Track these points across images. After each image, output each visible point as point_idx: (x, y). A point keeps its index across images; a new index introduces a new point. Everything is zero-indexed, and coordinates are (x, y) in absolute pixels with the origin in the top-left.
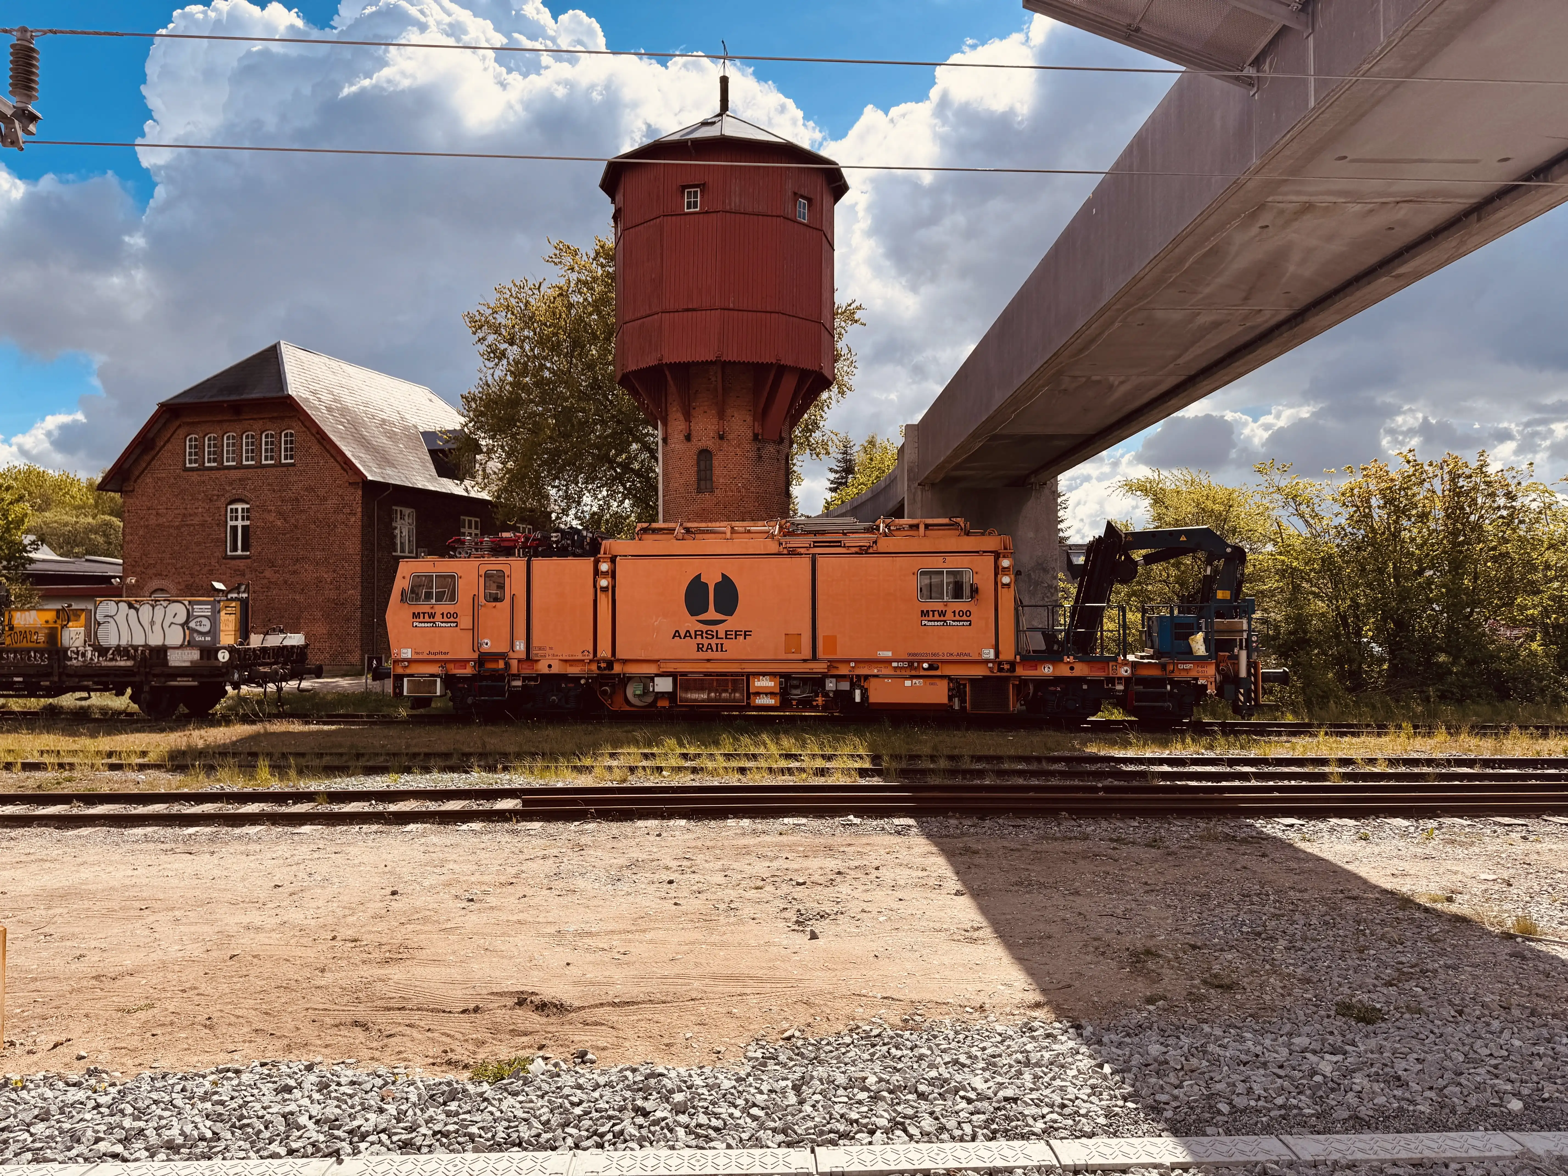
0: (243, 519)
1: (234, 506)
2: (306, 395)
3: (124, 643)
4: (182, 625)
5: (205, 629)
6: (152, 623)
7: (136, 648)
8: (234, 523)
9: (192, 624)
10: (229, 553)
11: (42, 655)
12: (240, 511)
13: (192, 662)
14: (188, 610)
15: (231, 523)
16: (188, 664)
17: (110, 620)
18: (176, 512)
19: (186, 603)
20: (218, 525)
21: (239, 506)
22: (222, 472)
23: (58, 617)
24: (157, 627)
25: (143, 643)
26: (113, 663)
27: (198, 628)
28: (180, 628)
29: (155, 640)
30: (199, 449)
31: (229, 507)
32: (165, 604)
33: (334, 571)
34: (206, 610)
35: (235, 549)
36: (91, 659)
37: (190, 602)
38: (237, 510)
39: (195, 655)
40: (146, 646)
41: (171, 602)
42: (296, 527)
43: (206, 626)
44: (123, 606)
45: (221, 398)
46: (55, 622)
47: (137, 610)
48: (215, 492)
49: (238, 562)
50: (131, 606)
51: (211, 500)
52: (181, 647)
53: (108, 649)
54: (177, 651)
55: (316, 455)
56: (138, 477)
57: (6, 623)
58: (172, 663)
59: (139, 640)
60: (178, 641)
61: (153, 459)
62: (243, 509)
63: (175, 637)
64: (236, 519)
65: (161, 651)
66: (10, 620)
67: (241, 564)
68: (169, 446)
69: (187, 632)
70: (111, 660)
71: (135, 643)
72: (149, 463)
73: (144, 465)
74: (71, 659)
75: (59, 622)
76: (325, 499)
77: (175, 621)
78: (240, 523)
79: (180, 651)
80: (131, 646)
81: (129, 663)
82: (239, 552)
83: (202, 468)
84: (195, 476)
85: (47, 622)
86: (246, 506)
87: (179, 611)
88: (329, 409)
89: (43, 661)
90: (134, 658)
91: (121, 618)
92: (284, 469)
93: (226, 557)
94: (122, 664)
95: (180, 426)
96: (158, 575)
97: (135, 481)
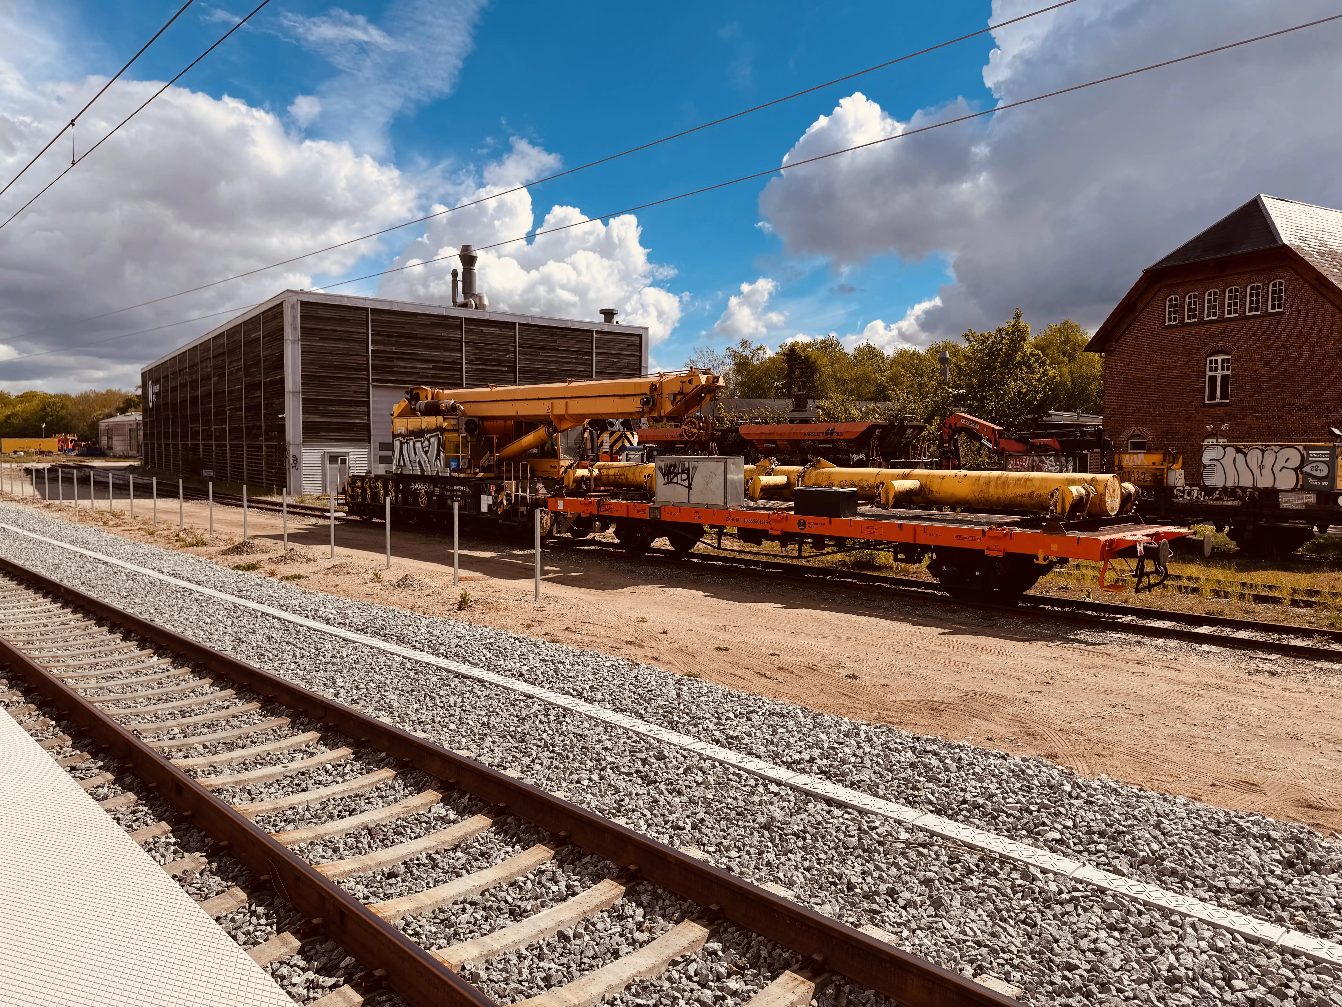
0: (1223, 369)
1: (1213, 358)
2: (1298, 243)
3: (1230, 484)
4: (1295, 470)
5: (1324, 473)
6: (1261, 467)
7: (1244, 489)
8: (1213, 373)
9: (1307, 469)
10: (1207, 401)
11: (1149, 492)
12: (1220, 362)
13: (1307, 505)
14: (1302, 456)
15: (1209, 374)
16: (1303, 507)
17: (1216, 463)
18: (1154, 366)
19: (1301, 448)
20: (1197, 376)
21: (1219, 358)
22: (1202, 327)
23: (1165, 460)
24: (1267, 471)
25: (1251, 485)
26: (1220, 503)
27: (1314, 473)
28: (1293, 473)
29: (1265, 482)
30: (1178, 308)
31: (1209, 359)
32: (1276, 449)
33: (1327, 417)
34: (1324, 455)
35: (1212, 396)
36: (1197, 498)
37: (1305, 447)
38: (1216, 361)
39: (1311, 499)
40: (1254, 488)
41: (1282, 447)
42: (1282, 374)
43: (1324, 471)
44: (1231, 451)
45: (1207, 258)
46: (1162, 464)
47: (1245, 455)
48: (1196, 346)
49: (1217, 410)
50: (1238, 450)
51: (1190, 354)
52: (1293, 490)
53: (1215, 489)
54: (1289, 494)
55: (1309, 302)
56: (1119, 338)
57: (1116, 463)
58: (1283, 506)
59: (1246, 482)
60: (1291, 485)
61: (1134, 320)
62: (1223, 360)
63: (1287, 480)
64: (1216, 370)
65: (1272, 494)
66: (1120, 461)
67: (1220, 411)
68: (1149, 308)
69: (1301, 476)
70: (1217, 499)
71: (1242, 484)
72: (1130, 325)
73: (1125, 327)
74: (1176, 497)
75: (1165, 464)
76: (1319, 345)
77: (1287, 465)
78: (1219, 373)
79: (1293, 495)
80: (1238, 487)
81: (1237, 503)
82: (1218, 401)
83: (1182, 325)
84: (1174, 334)
85: (1154, 463)
86: (1226, 357)
87: (1292, 456)
88: (1320, 254)
89: (1149, 497)
90: (1241, 499)
91: (1227, 462)
92: (1272, 318)
93: (1204, 405)
94: (1229, 503)
95: (1160, 289)
96: (1137, 423)
97: (1117, 341)
